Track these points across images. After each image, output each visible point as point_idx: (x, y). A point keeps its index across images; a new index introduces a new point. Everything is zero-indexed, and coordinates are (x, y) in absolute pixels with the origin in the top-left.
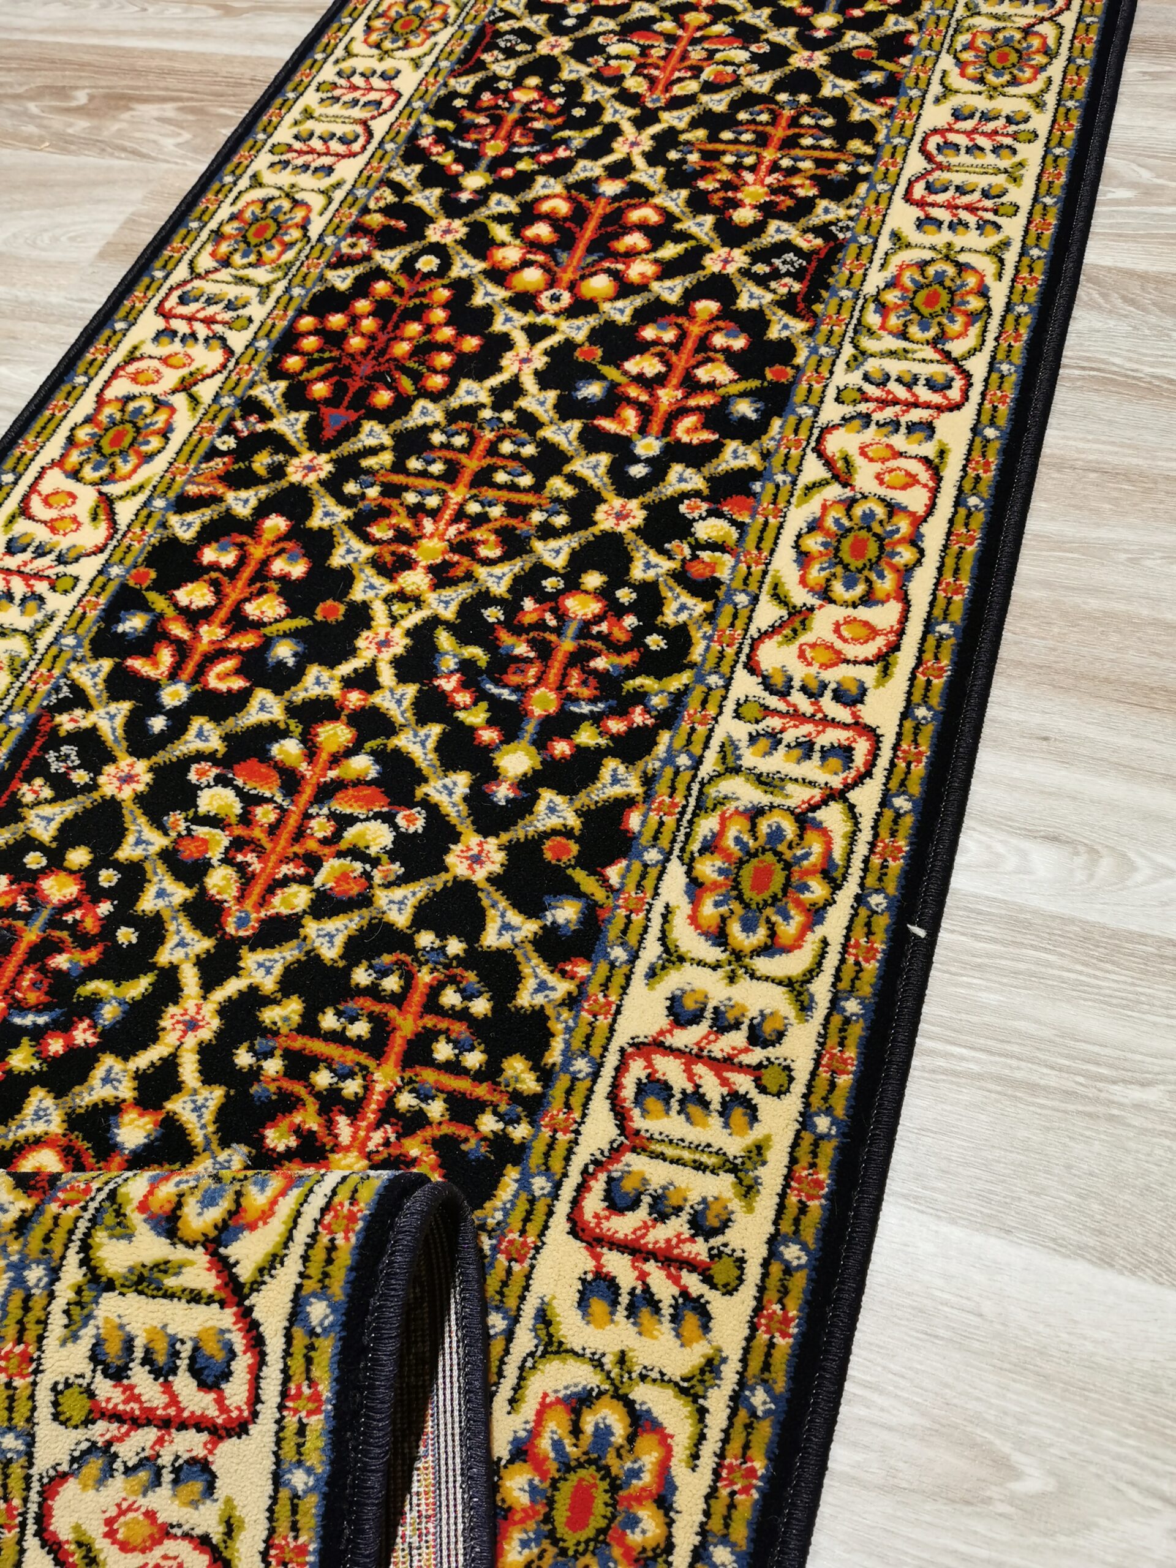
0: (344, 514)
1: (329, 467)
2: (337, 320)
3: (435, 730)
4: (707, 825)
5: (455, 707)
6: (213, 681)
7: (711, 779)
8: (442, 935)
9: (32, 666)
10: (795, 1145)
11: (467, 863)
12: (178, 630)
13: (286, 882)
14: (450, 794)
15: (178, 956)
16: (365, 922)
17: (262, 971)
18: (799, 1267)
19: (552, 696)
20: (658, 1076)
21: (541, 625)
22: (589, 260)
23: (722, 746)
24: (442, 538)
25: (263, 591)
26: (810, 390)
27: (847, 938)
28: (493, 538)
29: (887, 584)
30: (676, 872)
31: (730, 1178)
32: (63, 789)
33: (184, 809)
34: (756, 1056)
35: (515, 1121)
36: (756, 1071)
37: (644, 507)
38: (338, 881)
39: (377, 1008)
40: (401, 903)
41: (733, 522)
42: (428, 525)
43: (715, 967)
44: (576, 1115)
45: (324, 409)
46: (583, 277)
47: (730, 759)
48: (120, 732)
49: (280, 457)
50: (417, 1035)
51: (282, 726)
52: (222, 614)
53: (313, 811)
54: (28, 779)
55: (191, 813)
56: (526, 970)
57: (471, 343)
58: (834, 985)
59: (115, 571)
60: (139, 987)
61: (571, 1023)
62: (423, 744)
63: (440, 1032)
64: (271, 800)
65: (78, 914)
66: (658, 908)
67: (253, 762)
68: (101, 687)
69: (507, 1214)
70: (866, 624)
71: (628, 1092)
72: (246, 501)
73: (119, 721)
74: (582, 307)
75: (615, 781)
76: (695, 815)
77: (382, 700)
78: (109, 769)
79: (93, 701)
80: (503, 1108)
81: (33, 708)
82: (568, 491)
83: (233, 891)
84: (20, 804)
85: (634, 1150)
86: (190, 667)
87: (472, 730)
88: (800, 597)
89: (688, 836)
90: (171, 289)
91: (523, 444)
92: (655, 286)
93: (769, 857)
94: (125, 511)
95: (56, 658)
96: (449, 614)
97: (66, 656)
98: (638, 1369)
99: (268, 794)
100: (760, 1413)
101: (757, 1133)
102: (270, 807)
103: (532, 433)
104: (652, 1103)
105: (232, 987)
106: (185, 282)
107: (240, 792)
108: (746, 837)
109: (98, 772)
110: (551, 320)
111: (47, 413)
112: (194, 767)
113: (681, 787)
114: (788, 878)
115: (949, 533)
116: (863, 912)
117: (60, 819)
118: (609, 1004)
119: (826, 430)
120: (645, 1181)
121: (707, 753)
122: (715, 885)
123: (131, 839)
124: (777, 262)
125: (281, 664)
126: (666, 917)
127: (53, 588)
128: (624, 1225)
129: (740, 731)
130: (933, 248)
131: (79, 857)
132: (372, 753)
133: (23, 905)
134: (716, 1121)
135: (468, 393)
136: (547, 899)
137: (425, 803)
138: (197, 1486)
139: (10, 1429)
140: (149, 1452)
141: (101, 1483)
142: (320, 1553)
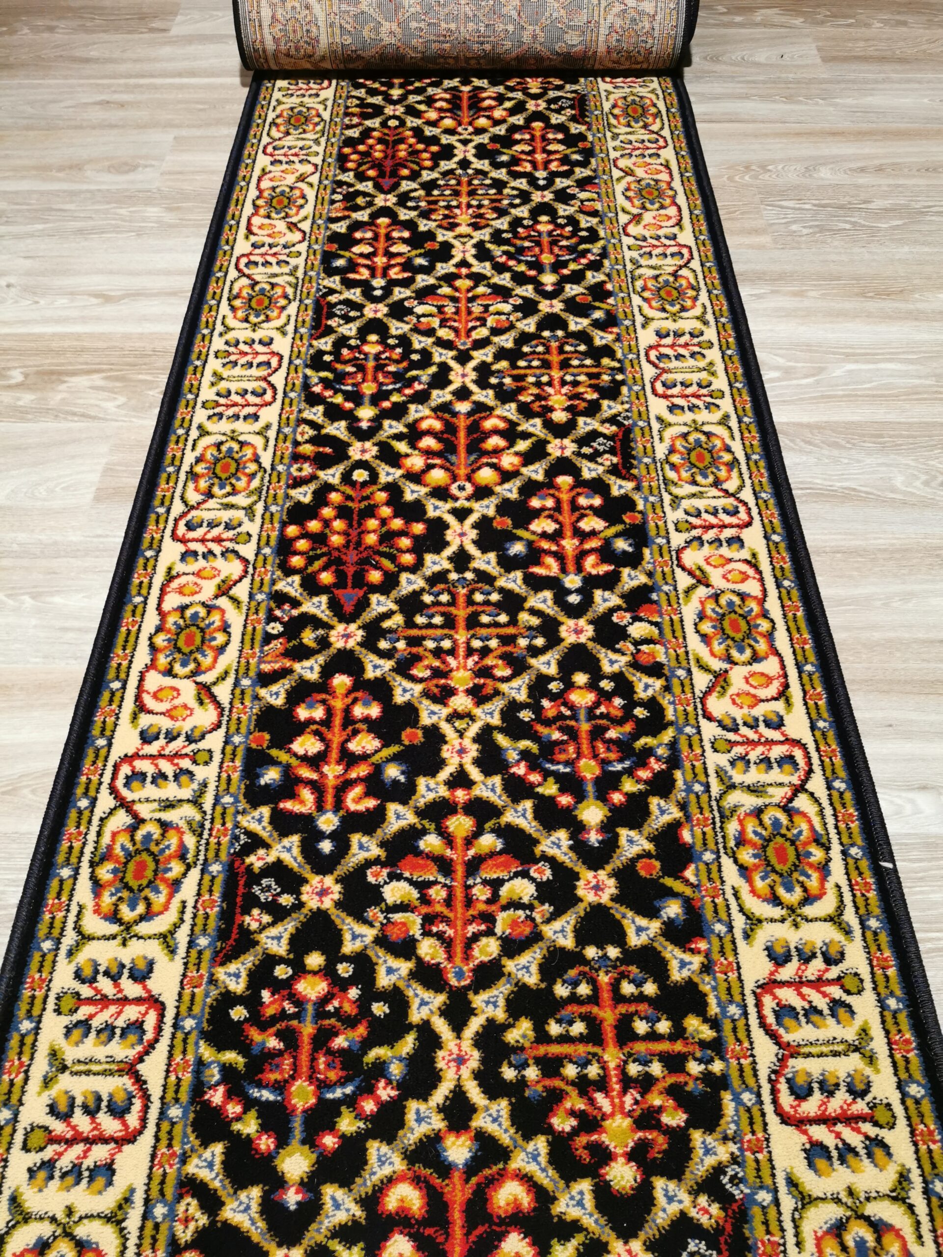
0: (388, 665)
1: (361, 633)
2: (314, 526)
3: (528, 805)
4: (732, 827)
5: (532, 786)
6: (352, 805)
7: (721, 796)
8: (601, 947)
9: (207, 825)
10: (883, 1022)
11: (592, 892)
12: (306, 773)
13: (476, 937)
14: (559, 847)
15: (424, 1013)
16: (545, 951)
17: (491, 1007)
18: (922, 1097)
20: (783, 1003)
21: (560, 717)
22: (472, 458)
23: (716, 772)
24: (465, 667)
25: (356, 732)
26: (657, 526)
27: (849, 880)
28: (500, 662)
29: (762, 646)
30: (727, 863)
31: (857, 1055)
32: (279, 914)
33: (376, 904)
34: (834, 972)
35: (710, 1061)
36: (838, 980)
37: (590, 622)
38: (512, 928)
40: (562, 931)
41: (652, 623)
42: (452, 662)
43: (783, 920)
44: (746, 1044)
45: (336, 592)
46: (474, 471)
47: (726, 780)
48: (300, 859)
49: (321, 632)
50: (619, 1021)
51: (419, 827)
52: (334, 755)
53: (470, 882)
54: (246, 912)
56: (667, 955)
57: (418, 528)
58: (857, 912)
59: (236, 740)
60: (408, 1044)
61: (713, 983)
62: (524, 815)
63: (633, 1014)
64: (436, 883)
65: (336, 1003)
66: (729, 890)
67: (410, 858)
68: (269, 828)
69: (737, 1123)
70: (762, 674)
71: (771, 1019)
72: (312, 668)
73: (296, 851)
74: (482, 492)
75: (662, 811)
76: (722, 822)
77: (480, 791)
78: (306, 889)
79: (269, 841)
80: (698, 1054)
81: (223, 856)
82: (535, 621)
83: (442, 954)
84: (250, 932)
85: (792, 1056)
86: (330, 799)
87: (552, 798)
88: (717, 665)
89: (724, 837)
90: (176, 521)
91: (489, 594)
92: (524, 470)
93: (779, 840)
94: (223, 692)
95: (223, 814)
96: (496, 721)
97: (231, 811)
98: (862, 1197)
99: (432, 879)
101: (858, 1022)
102: (439, 887)
103: (492, 585)
104: (788, 1021)
105: (475, 1024)
106: (184, 515)
107: (410, 882)
108: (759, 830)
109: (299, 893)
110: (467, 504)
111: (123, 630)
112: (369, 872)
113: (705, 806)
114: (796, 850)
115: (783, 606)
116: (851, 861)
117: (286, 936)
118: (731, 964)
119: (679, 551)
120: (809, 1074)
121: (710, 780)
122: (756, 867)
123: (347, 936)
124: (595, 445)
125: (396, 781)
126: (736, 895)
127: (195, 762)
128: (811, 1107)
129: (723, 760)
130: (685, 424)
131: (315, 960)
132: (493, 831)
133: (290, 1009)
134: (831, 1021)
135: (434, 563)
136: (657, 903)
137: (545, 858)
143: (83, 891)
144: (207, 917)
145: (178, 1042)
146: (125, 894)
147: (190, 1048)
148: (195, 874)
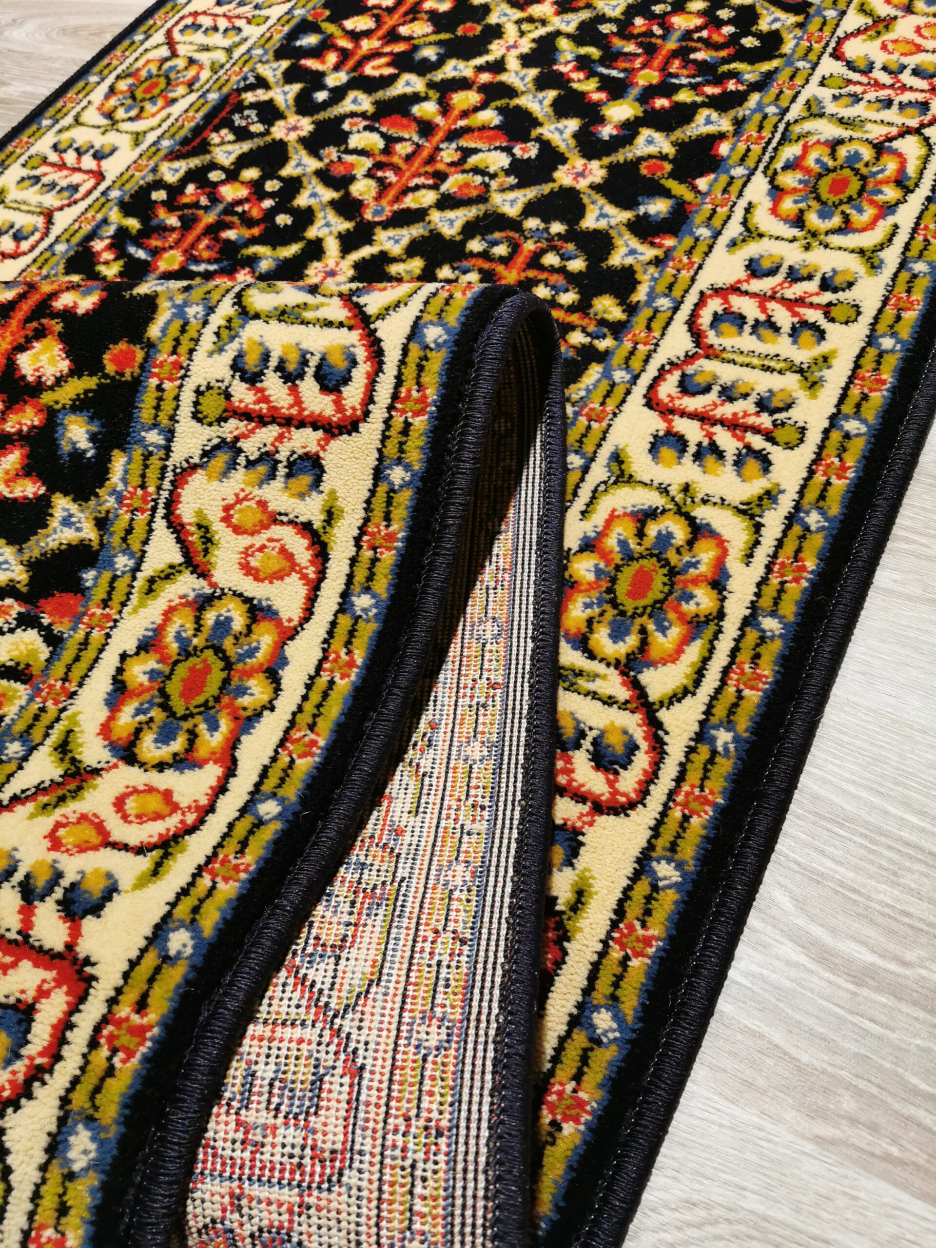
3: (552, 94)
4: (791, 151)
5: (570, 80)
6: (369, 70)
7: (796, 121)
8: (546, 220)
9: (228, 66)
10: (860, 357)
11: (571, 177)
12: (344, 43)
13: (416, 188)
14: (561, 133)
15: (323, 232)
16: (481, 213)
17: (392, 242)
18: (857, 435)
19: (656, 74)
20: (734, 309)
21: (649, 34)
23: (808, 101)
25: (414, 19)
27: (917, 224)
30: (759, 180)
31: (796, 377)
32: (242, 134)
33: (337, 144)
34: (827, 297)
35: (601, 337)
36: (827, 309)
38: (460, 188)
39: (486, 266)
40: (513, 201)
43: (793, 240)
44: (657, 334)
47: (815, 109)
48: (291, 102)
50: (520, 282)
51: (423, 94)
52: (380, 33)
53: (442, 146)
54: (217, 129)
55: (343, 148)
56: (618, 242)
58: (903, 253)
59: (298, 12)
60: (290, 250)
61: (656, 275)
62: (541, 102)
63: (540, 281)
64: (408, 140)
65: (246, 207)
66: (742, 204)
67: (397, 118)
68: (279, 77)
69: (588, 391)
71: (705, 318)
73: (291, 95)
75: (708, 121)
76: (780, 144)
77: (507, 77)
78: (281, 123)
79: (272, 85)
80: (591, 328)
81: (225, 90)
83: (373, 193)
84: (209, 144)
85: (708, 357)
86: (351, 63)
87: (583, 94)
88: (886, 11)
89: (772, 158)
93: (847, 172)
95: (246, 62)
96: (571, 28)
97: (256, 59)
98: (699, 497)
99: (407, 136)
100: (813, 528)
101: (824, 348)
102: (409, 144)
104: (726, 327)
105: (366, 252)
107: (383, 135)
108: (826, 159)
109: (271, 125)
112: (348, 121)
113: (769, 126)
114: (863, 186)
117: (238, 153)
118: (693, 263)
120: (715, 377)
121: (793, 106)
122: (795, 190)
123: (292, 163)
125: (425, 60)
126: (748, 209)
127: (249, 22)
128: (694, 403)
129: (825, 93)
131: (251, 174)
132: (497, 108)
133: (204, 201)
134: (785, 340)
136: (640, 199)
137: (539, 139)
138: (306, 480)
139: (155, 425)
140: (269, 448)
141: (225, 474)
142: (408, 540)
143: (98, 95)
144: (182, 126)
145: (97, 205)
146: (129, 102)
147: (104, 210)
148: (193, 97)
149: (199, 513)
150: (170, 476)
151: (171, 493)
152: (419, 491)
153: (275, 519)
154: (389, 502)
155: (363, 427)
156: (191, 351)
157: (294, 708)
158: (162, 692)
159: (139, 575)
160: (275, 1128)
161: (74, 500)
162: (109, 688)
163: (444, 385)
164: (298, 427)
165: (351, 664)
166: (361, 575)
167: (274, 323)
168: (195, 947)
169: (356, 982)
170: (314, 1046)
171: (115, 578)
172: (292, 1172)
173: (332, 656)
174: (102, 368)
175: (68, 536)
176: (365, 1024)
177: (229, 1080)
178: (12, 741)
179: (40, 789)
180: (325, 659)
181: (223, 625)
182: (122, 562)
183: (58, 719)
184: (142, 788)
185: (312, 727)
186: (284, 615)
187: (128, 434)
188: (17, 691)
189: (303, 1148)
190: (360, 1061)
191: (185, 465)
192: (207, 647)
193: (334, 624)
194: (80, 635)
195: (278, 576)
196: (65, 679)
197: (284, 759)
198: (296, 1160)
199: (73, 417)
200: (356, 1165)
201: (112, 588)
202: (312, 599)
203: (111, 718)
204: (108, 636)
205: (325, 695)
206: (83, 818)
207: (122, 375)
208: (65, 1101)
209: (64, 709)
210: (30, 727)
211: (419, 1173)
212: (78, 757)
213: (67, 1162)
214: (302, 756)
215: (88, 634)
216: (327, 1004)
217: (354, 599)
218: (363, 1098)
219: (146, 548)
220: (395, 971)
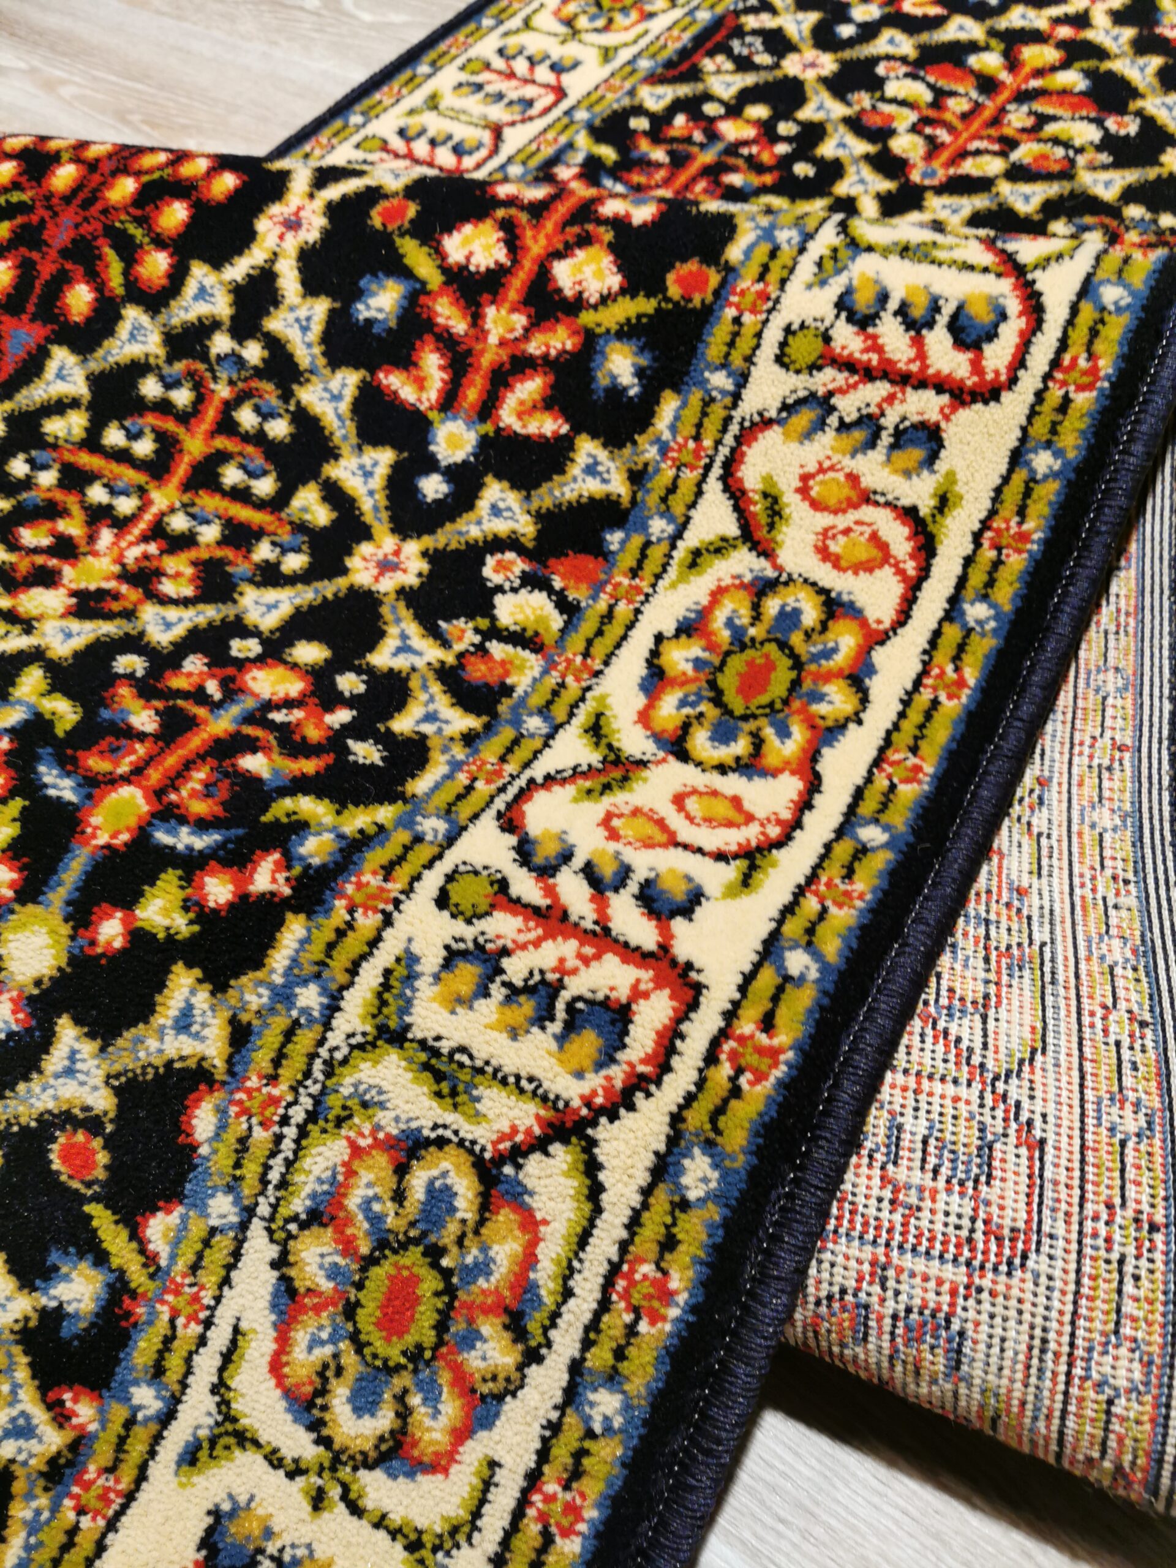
3: (1156, 62)
8: (1154, 211)
13: (978, 152)
15: (857, 190)
16: (1065, 191)
17: (948, 211)
32: (745, 67)
33: (870, 91)
38: (1035, 159)
40: (1108, 183)
48: (807, 32)
51: (982, 43)
53: (1011, 107)
54: (710, 55)
55: (877, 95)
62: (1142, 69)
64: (964, 95)
65: (755, 149)
67: (947, 66)
73: (806, 26)
77: (1094, 35)
78: (793, 57)
83: (921, 152)
84: (701, 71)
99: (962, 91)
102: (965, 100)
107: (931, 86)
109: (782, 58)
112: (883, 64)
117: (740, 85)
123: (812, 106)
131: (758, 112)
132: (1083, 70)
133: (698, 136)
138: (917, 454)
139: (724, 365)
140: (873, 409)
141: (807, 436)
142: (1047, 543)
145: (559, 125)
147: (568, 133)
149: (768, 479)
150: (734, 429)
151: (733, 450)
152: (1070, 484)
153: (867, 498)
154: (1027, 493)
155: (1006, 396)
156: (783, 282)
157: (889, 726)
158: (713, 684)
159: (680, 544)
160: (934, 1192)
161: (605, 446)
162: (644, 672)
163: (1123, 357)
164: (916, 388)
165: (961, 683)
166: (977, 578)
167: (894, 259)
168: (820, 971)
169: (1014, 1045)
170: (975, 1108)
171: (647, 544)
172: (958, 1246)
173: (935, 671)
174: (664, 289)
175: (592, 487)
176: (1038, 1093)
177: (869, 1128)
178: (531, 714)
179: (576, 773)
180: (925, 672)
181: (789, 618)
182: (659, 527)
183: (583, 699)
184: (702, 789)
185: (914, 750)
186: (871, 615)
187: (687, 373)
188: (524, 660)
189: (973, 1220)
190: (1038, 1133)
191: (757, 418)
192: (769, 640)
193: (937, 634)
194: (602, 605)
195: (867, 567)
196: (586, 654)
197: (881, 782)
198: (964, 1233)
199: (617, 345)
200: (1045, 1249)
201: (643, 556)
202: (909, 601)
203: (650, 706)
204: (638, 612)
205: (928, 716)
206: (636, 812)
207: (690, 300)
208: (676, 1119)
209: (589, 688)
210: (549, 703)
211: (1129, 1269)
212: (616, 744)
213: (679, 1188)
214: (907, 781)
215: (611, 608)
216: (982, 1065)
217: (966, 606)
218: (1048, 1174)
219: (692, 513)
220: (1063, 1041)
